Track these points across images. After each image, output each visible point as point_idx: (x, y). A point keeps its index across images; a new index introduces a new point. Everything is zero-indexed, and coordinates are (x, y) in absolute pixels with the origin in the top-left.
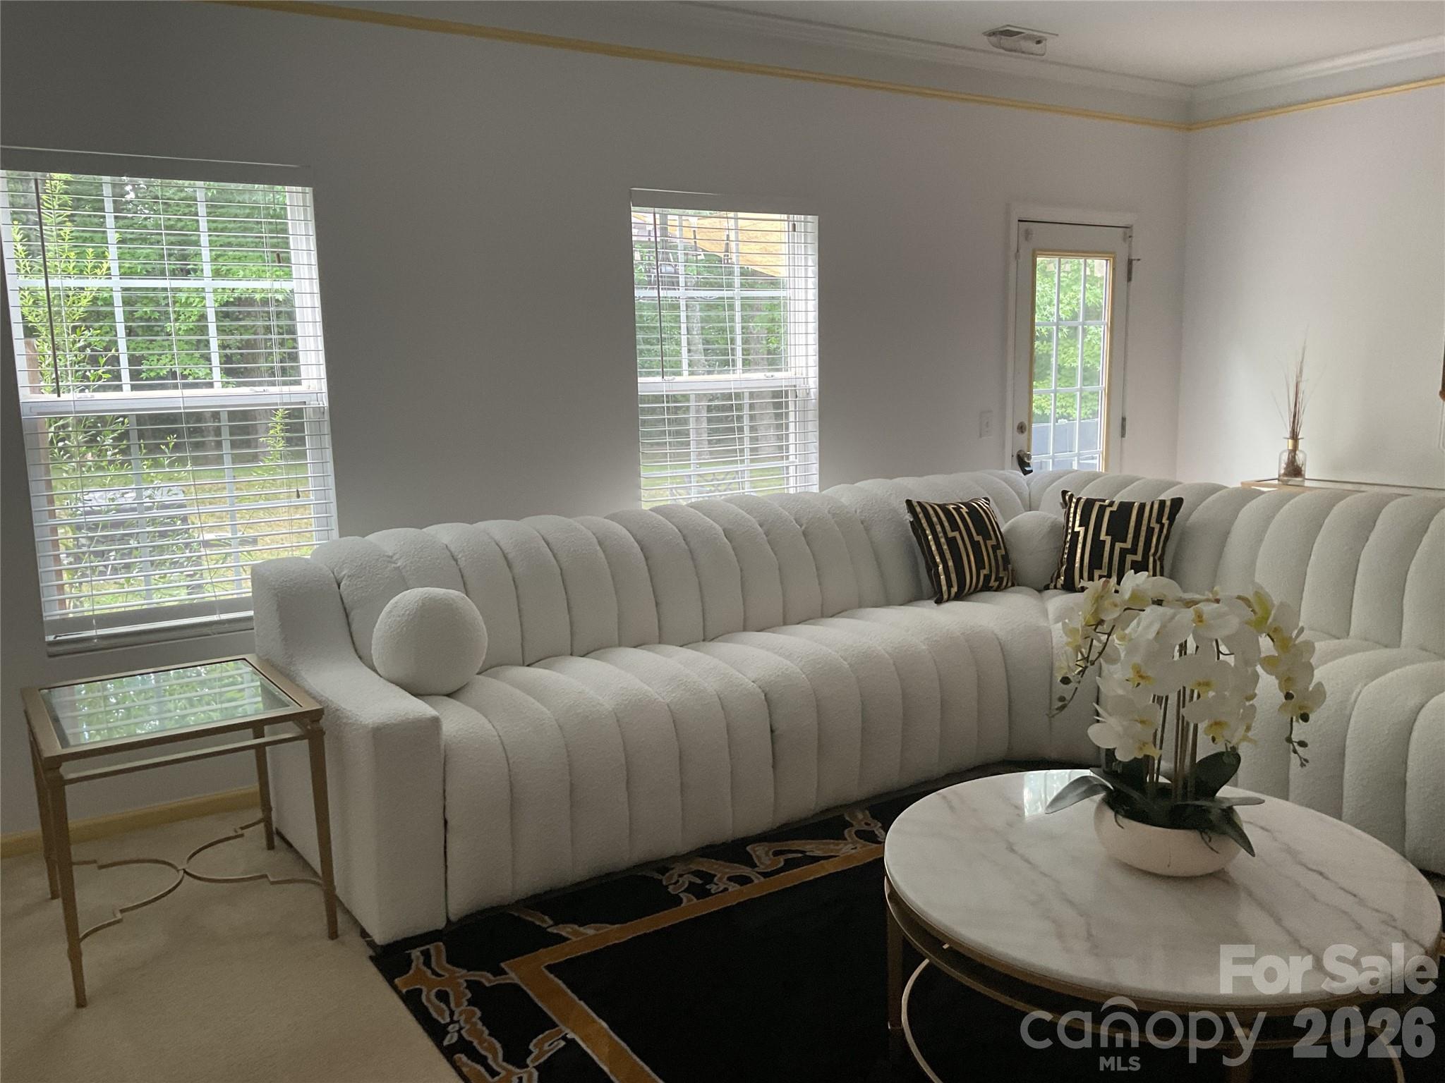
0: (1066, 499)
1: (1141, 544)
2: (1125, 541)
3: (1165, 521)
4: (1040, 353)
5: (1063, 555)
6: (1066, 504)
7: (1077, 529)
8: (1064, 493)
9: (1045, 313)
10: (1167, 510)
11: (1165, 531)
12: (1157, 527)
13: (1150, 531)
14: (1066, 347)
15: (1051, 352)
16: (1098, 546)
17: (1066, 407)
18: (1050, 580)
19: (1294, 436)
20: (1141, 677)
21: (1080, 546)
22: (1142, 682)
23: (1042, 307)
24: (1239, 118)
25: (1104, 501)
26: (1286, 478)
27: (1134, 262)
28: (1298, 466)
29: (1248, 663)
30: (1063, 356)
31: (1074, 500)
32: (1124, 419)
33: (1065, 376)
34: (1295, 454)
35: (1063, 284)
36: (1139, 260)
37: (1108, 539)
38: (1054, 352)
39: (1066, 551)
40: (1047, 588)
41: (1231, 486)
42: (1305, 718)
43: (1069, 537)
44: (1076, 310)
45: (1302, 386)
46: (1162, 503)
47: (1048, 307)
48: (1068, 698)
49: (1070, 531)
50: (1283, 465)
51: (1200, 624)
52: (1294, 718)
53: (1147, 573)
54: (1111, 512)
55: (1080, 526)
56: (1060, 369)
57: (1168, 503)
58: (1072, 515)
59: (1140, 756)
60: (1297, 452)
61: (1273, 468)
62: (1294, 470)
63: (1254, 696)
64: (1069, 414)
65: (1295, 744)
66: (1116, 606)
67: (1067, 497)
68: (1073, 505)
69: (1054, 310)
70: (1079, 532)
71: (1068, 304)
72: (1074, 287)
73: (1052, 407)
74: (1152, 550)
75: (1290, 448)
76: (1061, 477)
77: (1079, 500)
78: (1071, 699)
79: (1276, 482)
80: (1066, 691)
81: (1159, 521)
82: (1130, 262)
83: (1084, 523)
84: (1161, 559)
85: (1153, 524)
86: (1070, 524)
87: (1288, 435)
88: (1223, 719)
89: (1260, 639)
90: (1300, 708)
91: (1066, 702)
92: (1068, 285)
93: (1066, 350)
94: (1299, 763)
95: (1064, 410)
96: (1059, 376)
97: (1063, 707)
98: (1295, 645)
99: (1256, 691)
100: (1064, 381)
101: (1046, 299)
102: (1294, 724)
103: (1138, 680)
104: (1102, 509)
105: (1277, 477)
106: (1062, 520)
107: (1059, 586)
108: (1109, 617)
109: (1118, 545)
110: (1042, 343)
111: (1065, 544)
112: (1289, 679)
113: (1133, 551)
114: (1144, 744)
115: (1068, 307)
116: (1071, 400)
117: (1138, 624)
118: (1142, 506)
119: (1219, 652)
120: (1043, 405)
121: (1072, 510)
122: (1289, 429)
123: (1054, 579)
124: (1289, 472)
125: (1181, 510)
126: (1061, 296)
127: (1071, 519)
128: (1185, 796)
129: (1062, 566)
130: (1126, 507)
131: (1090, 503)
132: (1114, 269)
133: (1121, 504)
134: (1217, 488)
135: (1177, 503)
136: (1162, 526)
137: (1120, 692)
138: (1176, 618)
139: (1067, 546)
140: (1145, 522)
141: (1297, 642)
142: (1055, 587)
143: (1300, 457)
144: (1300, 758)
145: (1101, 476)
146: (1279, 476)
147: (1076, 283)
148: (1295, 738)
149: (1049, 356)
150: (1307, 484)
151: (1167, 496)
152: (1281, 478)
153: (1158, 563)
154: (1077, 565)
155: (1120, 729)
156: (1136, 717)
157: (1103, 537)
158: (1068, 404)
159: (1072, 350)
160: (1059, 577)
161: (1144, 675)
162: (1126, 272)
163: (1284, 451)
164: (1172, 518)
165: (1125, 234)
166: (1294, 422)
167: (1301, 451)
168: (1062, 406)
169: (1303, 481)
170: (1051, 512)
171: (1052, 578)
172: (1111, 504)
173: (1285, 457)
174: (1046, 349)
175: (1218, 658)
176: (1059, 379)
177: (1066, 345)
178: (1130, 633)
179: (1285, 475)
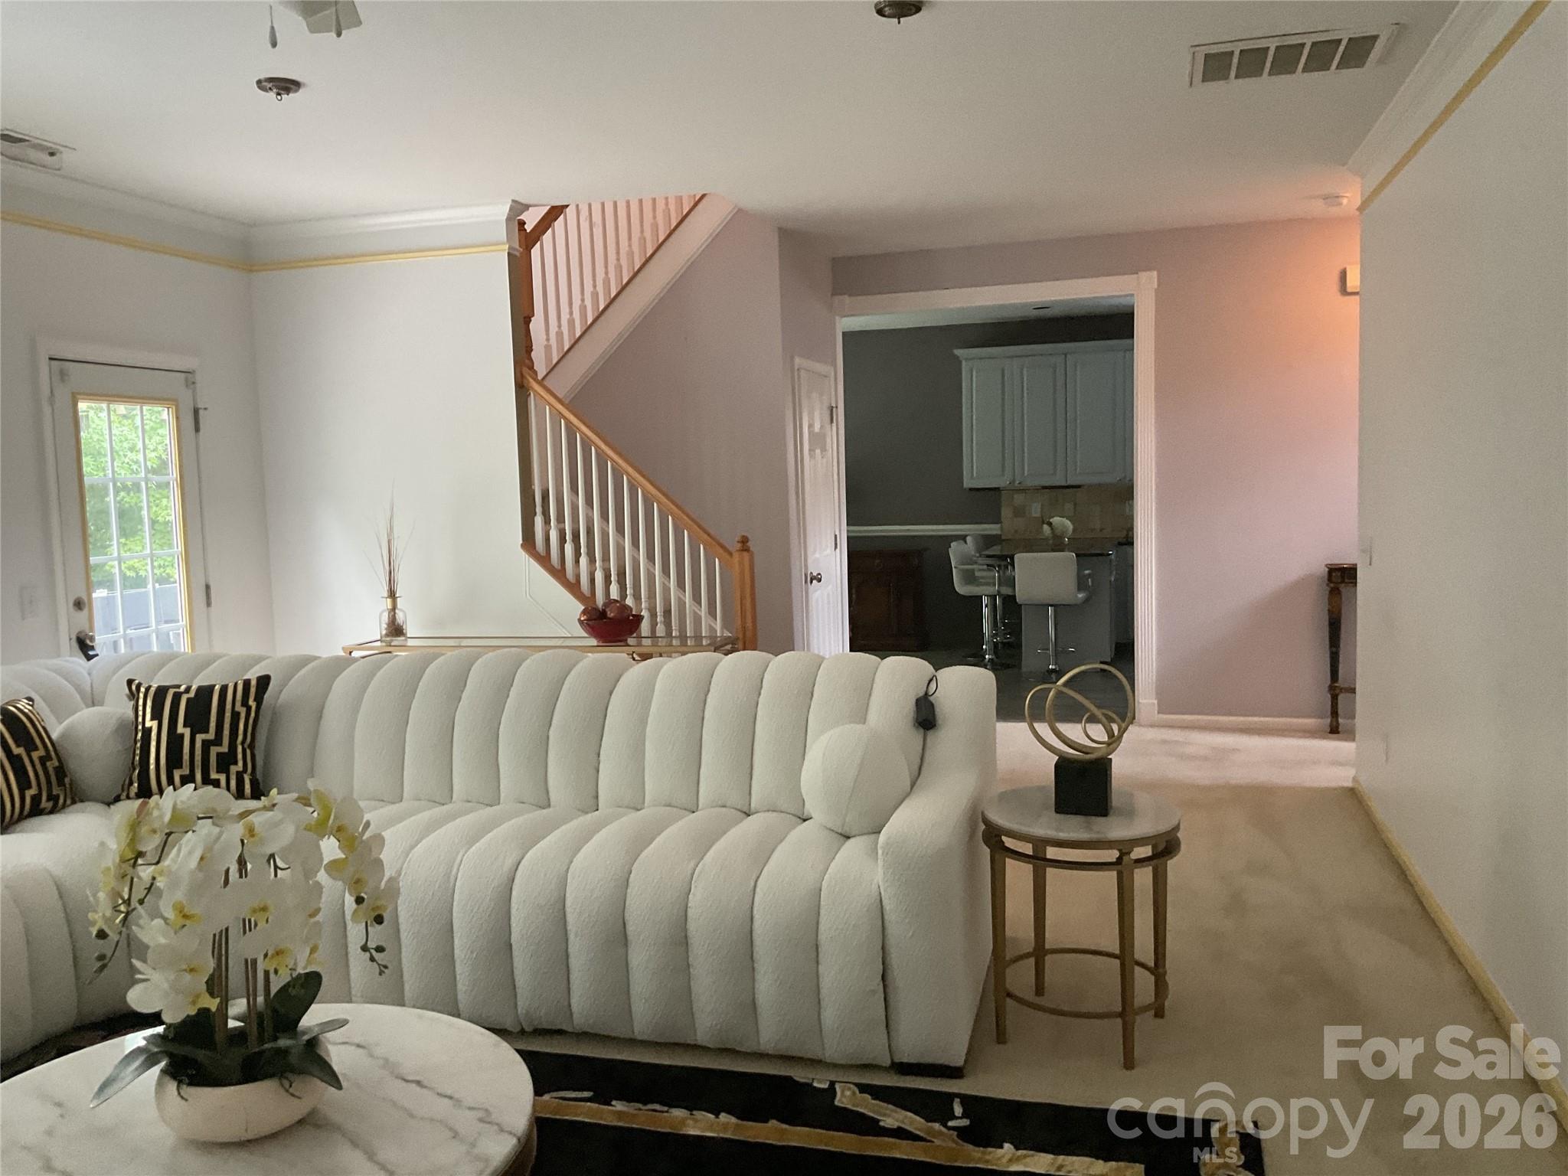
0: (133, 688)
1: (226, 732)
2: (207, 731)
3: (252, 703)
4: (127, 505)
5: (134, 758)
6: (133, 696)
7: (148, 724)
8: (130, 682)
9: (127, 460)
10: (253, 690)
11: (253, 714)
12: (243, 711)
13: (235, 716)
14: (158, 499)
15: (142, 504)
16: (175, 741)
17: (164, 566)
18: (120, 787)
19: (392, 595)
20: (185, 916)
21: (153, 744)
22: (188, 922)
23: (121, 453)
24: (301, 264)
25: (179, 686)
26: (388, 639)
27: (201, 412)
28: (398, 625)
29: (309, 873)
30: (154, 509)
31: (143, 690)
32: (208, 587)
33: (161, 532)
34: (395, 613)
35: (147, 427)
36: (205, 409)
37: (187, 732)
38: (145, 504)
39: (138, 752)
40: (117, 799)
41: (325, 656)
42: (379, 920)
43: (140, 735)
44: (164, 457)
45: (395, 544)
46: (247, 684)
47: (129, 453)
48: (109, 955)
49: (140, 727)
50: (384, 626)
51: (252, 839)
52: (369, 922)
53: (193, 785)
54: (189, 700)
55: (152, 719)
56: (153, 522)
57: (254, 683)
58: (141, 708)
59: (193, 1012)
60: (397, 611)
61: (374, 629)
62: (396, 630)
63: (318, 911)
64: (168, 574)
65: (373, 951)
66: (154, 831)
67: (134, 687)
68: (141, 695)
69: (141, 457)
70: (151, 728)
71: (154, 450)
72: (160, 431)
73: (149, 568)
74: (240, 738)
75: (390, 607)
76: (129, 662)
77: (148, 689)
78: (113, 955)
79: (378, 644)
80: (105, 947)
81: (245, 703)
82: (196, 412)
83: (157, 715)
84: (252, 746)
85: (239, 708)
86: (140, 719)
87: (386, 594)
88: (282, 947)
89: (321, 842)
90: (373, 909)
91: (106, 961)
92: (152, 428)
93: (158, 502)
94: (378, 971)
95: (162, 570)
96: (153, 532)
97: (104, 967)
98: (362, 841)
99: (321, 905)
100: (159, 537)
101: (125, 445)
102: (369, 928)
103: (181, 921)
104: (177, 697)
105: (379, 638)
106: (131, 714)
107: (132, 794)
108: (150, 845)
109: (200, 738)
110: (128, 495)
111: (136, 744)
112: (358, 881)
113: (218, 741)
114: (198, 996)
115: (153, 455)
116: (169, 559)
117: (178, 854)
118: (224, 689)
119: (276, 867)
120: (136, 565)
121: (141, 702)
122: (386, 588)
123: (126, 787)
124: (390, 633)
125: (270, 688)
126: (147, 441)
127: (140, 713)
128: (261, 1040)
129: (134, 769)
130: (205, 692)
131: (162, 692)
132: (177, 418)
133: (200, 689)
134: (307, 660)
135: (264, 681)
136: (249, 709)
137: (162, 941)
138: (222, 839)
139: (139, 745)
140: (229, 706)
141: (364, 838)
142: (128, 797)
143: (400, 617)
144: (379, 964)
145: (177, 657)
146: (381, 637)
147: (162, 427)
148: (372, 945)
149: (141, 509)
150: (410, 643)
151: (252, 675)
152: (383, 639)
153: (248, 752)
154: (152, 767)
155: (166, 986)
156: (184, 967)
157: (180, 729)
158: (166, 564)
159: (164, 501)
160: (131, 783)
161: (188, 914)
162: (192, 421)
163: (382, 612)
164: (259, 699)
165: (186, 380)
166: (390, 580)
167: (401, 610)
168: (160, 566)
169: (406, 640)
170: (118, 707)
171: (123, 786)
172: (188, 690)
173: (385, 617)
174: (134, 501)
175: (276, 875)
176: (153, 535)
177: (158, 496)
178: (169, 866)
179: (387, 635)
